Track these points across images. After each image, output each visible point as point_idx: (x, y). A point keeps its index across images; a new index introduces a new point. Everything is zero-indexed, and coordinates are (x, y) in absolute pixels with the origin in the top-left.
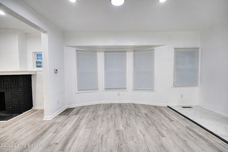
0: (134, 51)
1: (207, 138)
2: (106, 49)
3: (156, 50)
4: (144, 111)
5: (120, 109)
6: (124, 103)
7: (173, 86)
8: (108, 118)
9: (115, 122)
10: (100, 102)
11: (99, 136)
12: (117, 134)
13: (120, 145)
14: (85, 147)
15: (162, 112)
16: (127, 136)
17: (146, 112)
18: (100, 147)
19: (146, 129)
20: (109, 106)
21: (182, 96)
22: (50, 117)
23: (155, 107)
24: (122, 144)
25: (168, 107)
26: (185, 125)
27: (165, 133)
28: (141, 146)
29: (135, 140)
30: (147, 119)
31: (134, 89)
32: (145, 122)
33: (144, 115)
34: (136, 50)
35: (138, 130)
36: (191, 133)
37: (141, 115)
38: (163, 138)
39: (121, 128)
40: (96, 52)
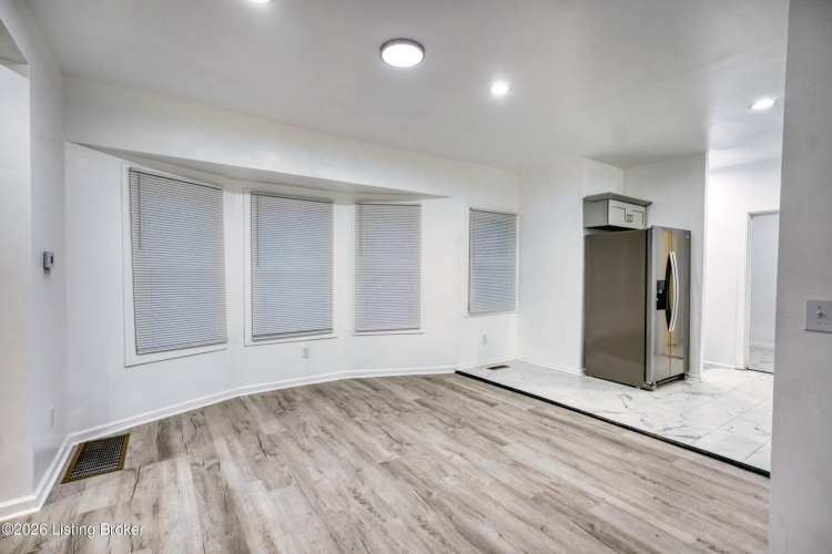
0: (359, 203)
1: (576, 422)
2: (261, 182)
3: (427, 207)
4: (409, 396)
5: (332, 402)
6: (329, 383)
7: (466, 314)
8: (317, 438)
9: (352, 444)
10: (231, 394)
11: (341, 495)
12: (393, 473)
13: (425, 496)
14: (332, 541)
15: (453, 388)
16: (424, 469)
17: (417, 397)
18: (380, 523)
19: (453, 437)
20: (283, 402)
21: (485, 339)
22: (33, 497)
23: (428, 378)
24: (430, 494)
25: (457, 372)
26: (525, 409)
27: (501, 436)
28: (477, 481)
29: (452, 472)
30: (434, 414)
31: (357, 331)
32: (437, 422)
33: (417, 405)
34: (366, 200)
35: (436, 447)
36: (547, 421)
37: (408, 407)
38: (506, 447)
39: (387, 454)
40: (218, 188)
